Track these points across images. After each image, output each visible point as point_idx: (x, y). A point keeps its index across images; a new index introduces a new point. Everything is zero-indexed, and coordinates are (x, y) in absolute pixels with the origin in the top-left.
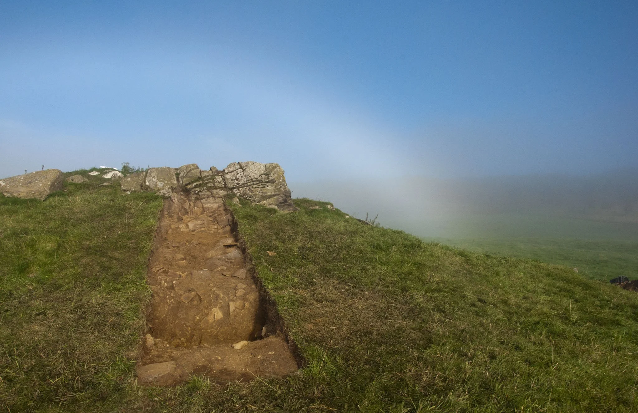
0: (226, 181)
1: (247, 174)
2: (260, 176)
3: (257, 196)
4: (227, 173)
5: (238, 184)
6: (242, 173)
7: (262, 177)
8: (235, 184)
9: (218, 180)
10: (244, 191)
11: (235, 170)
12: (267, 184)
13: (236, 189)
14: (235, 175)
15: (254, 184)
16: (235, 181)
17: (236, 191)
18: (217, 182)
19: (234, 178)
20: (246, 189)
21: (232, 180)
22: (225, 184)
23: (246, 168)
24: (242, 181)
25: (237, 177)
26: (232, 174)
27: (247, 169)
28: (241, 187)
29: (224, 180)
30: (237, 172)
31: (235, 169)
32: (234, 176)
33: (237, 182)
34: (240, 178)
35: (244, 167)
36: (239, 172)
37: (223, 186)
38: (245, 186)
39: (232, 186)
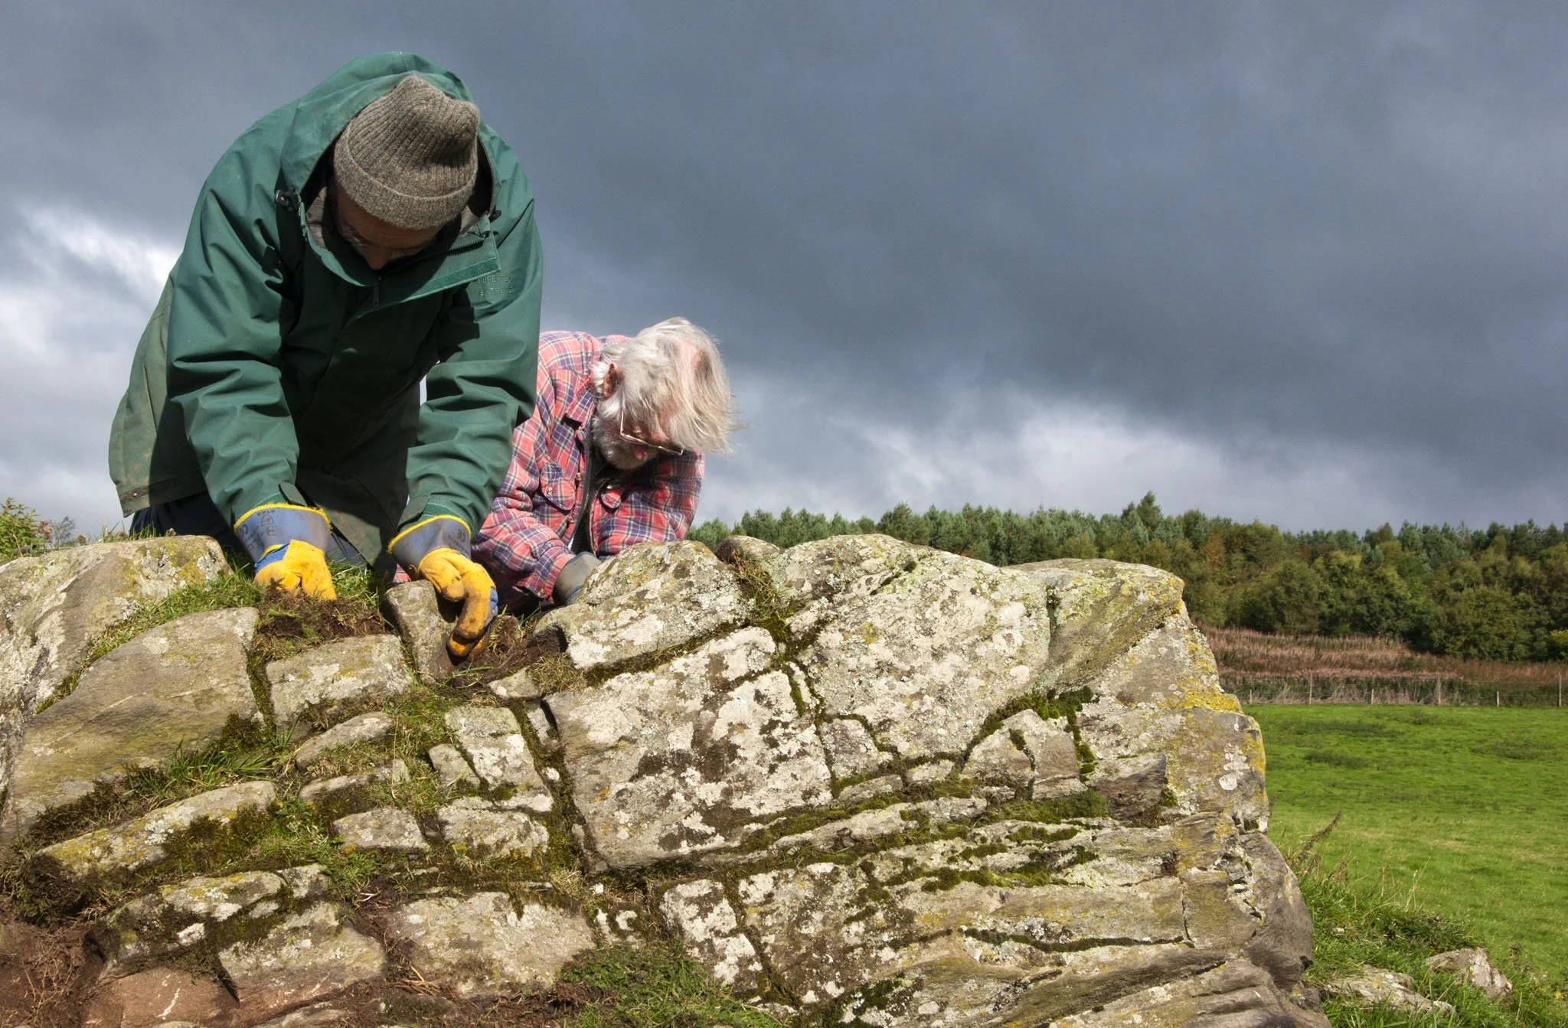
0: (584, 780)
1: (832, 688)
2: (991, 725)
3: (971, 985)
4: (598, 675)
5: (722, 817)
6: (775, 684)
7: (1017, 739)
8: (695, 823)
9: (487, 762)
10: (802, 916)
11: (693, 644)
12: (1083, 837)
13: (701, 887)
14: (695, 704)
15: (921, 833)
16: (692, 774)
17: (705, 905)
18: (463, 788)
19: (681, 739)
20: (823, 886)
21: (650, 765)
22: (565, 813)
23: (822, 623)
24: (781, 780)
25: (719, 731)
26: (657, 684)
27: (830, 638)
28: (764, 867)
29: (555, 758)
30: (717, 663)
31: (688, 624)
32: (680, 717)
33: (711, 793)
34: (750, 744)
35: (798, 606)
36: (737, 666)
37: (541, 835)
38: (810, 854)
39: (648, 846)
